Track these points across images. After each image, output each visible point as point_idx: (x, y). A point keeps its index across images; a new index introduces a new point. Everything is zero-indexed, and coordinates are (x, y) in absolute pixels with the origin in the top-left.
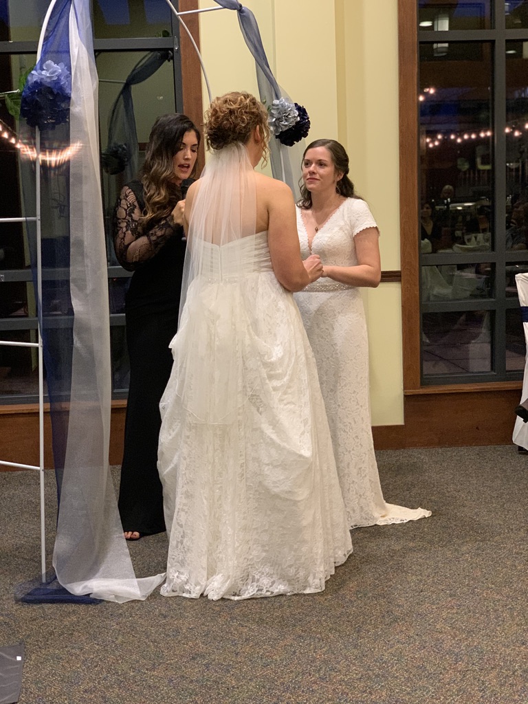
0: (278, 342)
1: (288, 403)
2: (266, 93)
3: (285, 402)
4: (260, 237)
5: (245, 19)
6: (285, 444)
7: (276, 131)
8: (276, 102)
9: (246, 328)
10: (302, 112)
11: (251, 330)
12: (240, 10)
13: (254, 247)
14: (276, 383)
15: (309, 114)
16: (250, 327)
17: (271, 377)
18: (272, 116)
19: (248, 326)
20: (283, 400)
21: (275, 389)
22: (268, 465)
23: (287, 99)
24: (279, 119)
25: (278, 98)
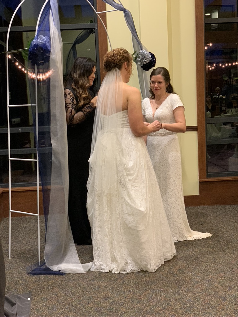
0: (132, 159)
1: (136, 187)
2: (136, 48)
3: (134, 186)
4: (125, 113)
5: (127, 14)
6: (133, 205)
7: (141, 64)
8: (141, 51)
9: (118, 153)
10: (153, 56)
11: (120, 154)
12: (125, 11)
13: (122, 117)
14: (130, 178)
15: (156, 56)
16: (120, 152)
17: (128, 175)
18: (139, 58)
19: (119, 152)
20: (133, 185)
21: (129, 180)
22: (127, 214)
23: (146, 50)
24: (142, 59)
25: (142, 50)
